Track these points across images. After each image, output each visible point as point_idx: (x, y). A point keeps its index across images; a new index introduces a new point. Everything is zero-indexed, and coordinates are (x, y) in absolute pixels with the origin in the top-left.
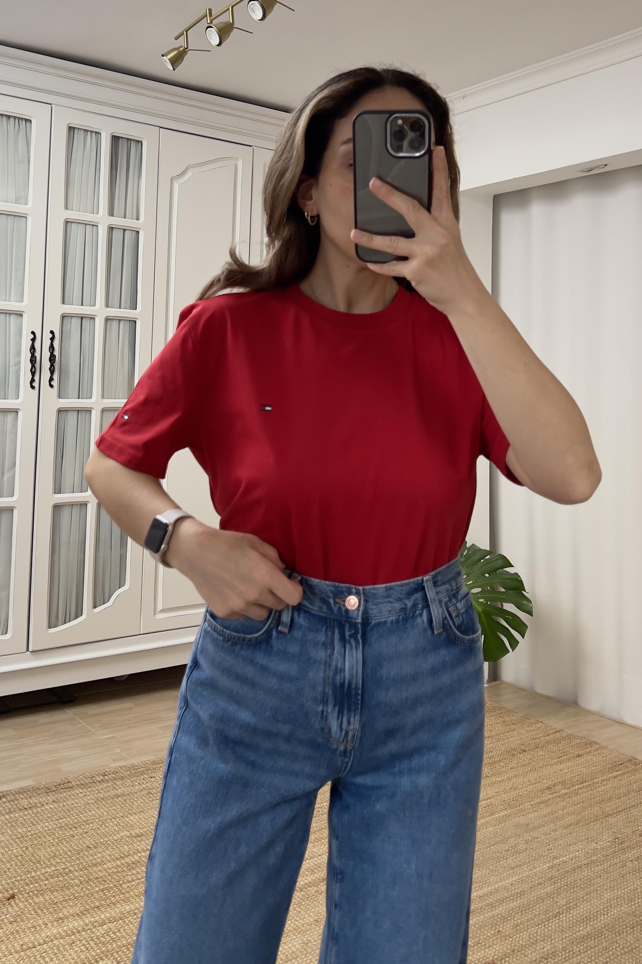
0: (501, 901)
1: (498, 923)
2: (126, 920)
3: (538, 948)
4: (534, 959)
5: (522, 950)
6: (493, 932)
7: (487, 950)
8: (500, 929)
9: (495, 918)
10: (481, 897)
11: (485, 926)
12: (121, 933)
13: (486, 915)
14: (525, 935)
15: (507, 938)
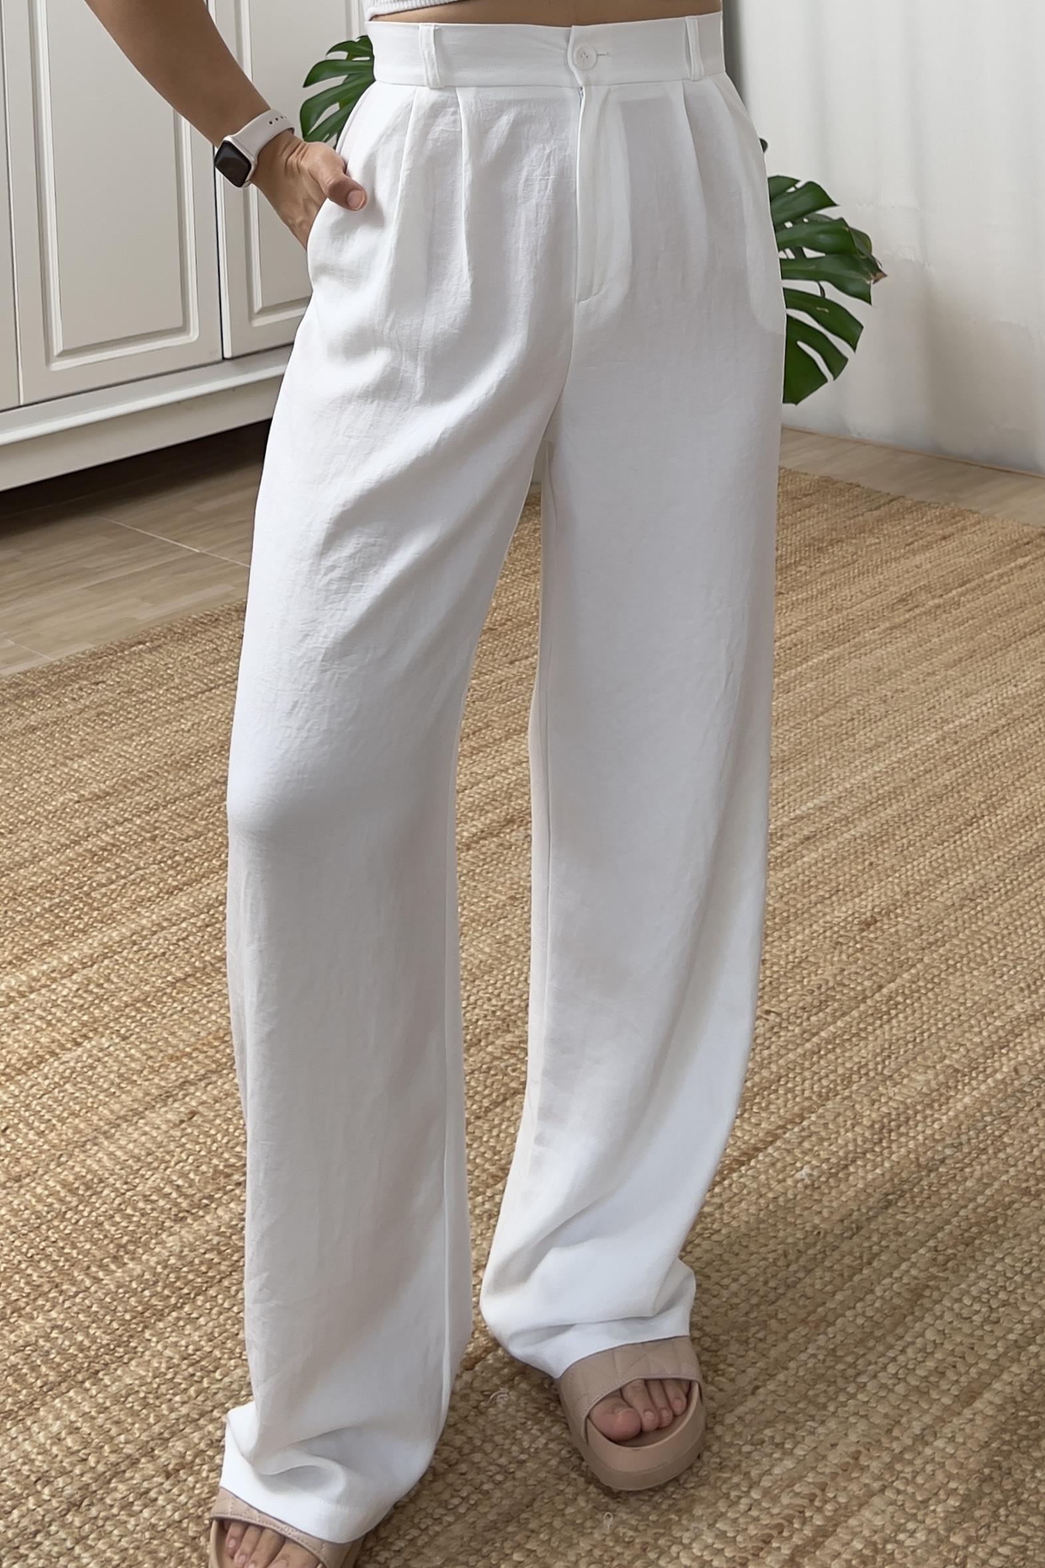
0: (864, 811)
1: (866, 850)
2: (116, 957)
3: (951, 884)
4: (949, 903)
5: (923, 890)
6: (860, 867)
7: (857, 900)
8: (873, 859)
9: (859, 841)
10: (821, 808)
11: (844, 858)
12: (113, 983)
13: (839, 839)
14: (923, 862)
15: (889, 872)
